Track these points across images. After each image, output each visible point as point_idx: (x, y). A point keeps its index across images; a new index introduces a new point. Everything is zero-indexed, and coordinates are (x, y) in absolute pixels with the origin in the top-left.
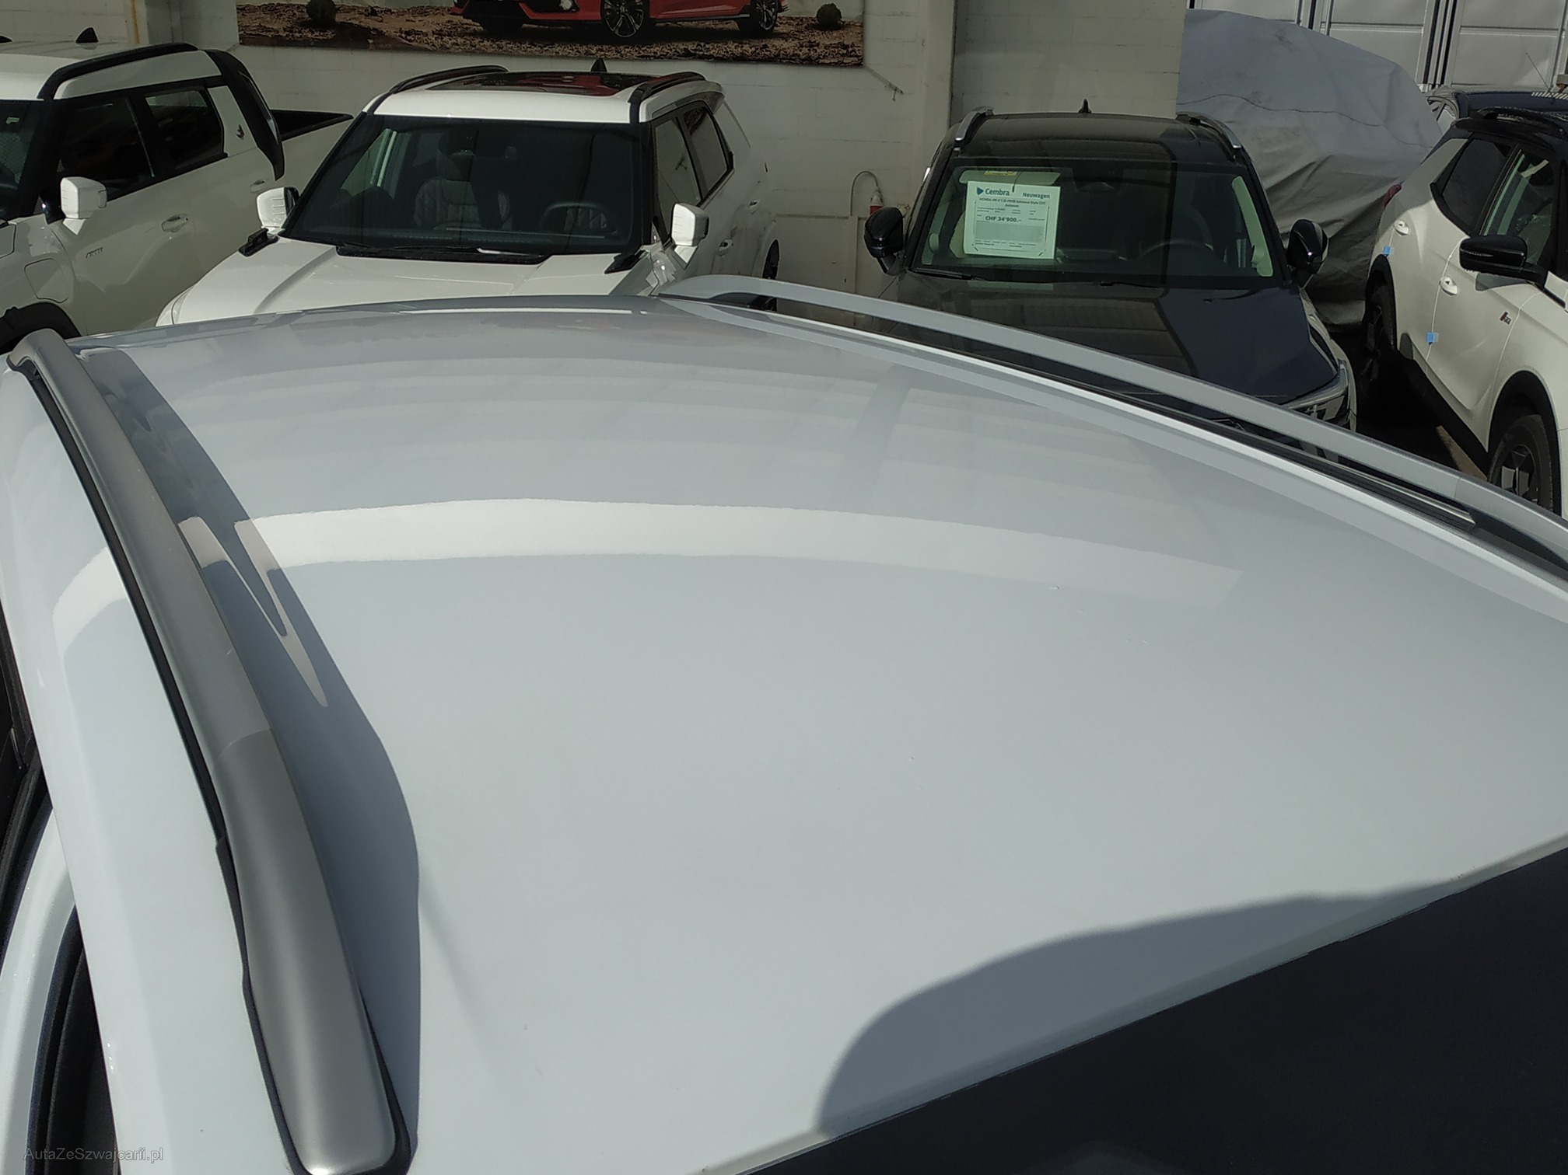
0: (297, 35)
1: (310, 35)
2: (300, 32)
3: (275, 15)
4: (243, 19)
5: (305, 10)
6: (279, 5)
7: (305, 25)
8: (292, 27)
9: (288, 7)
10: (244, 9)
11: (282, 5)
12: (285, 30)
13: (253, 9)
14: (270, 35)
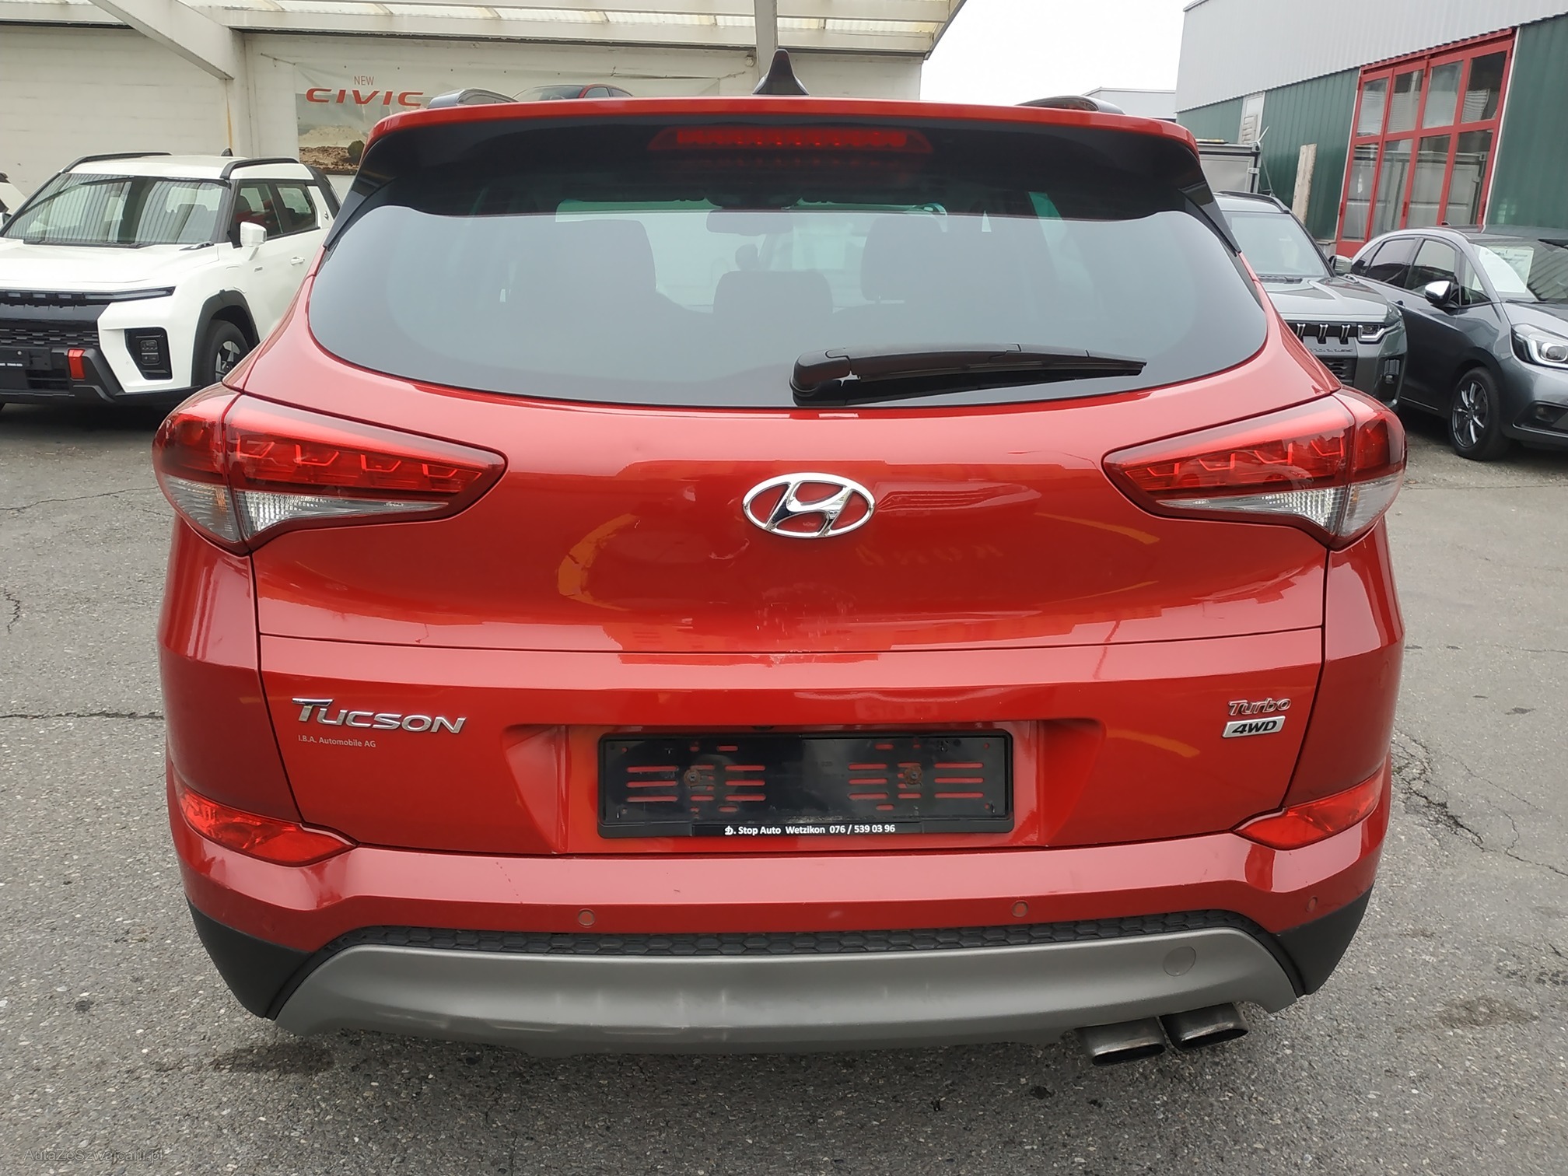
0: (341, 167)
1: (349, 167)
2: (343, 165)
3: (326, 154)
4: (304, 156)
5: (347, 151)
6: (328, 147)
7: (345, 160)
8: (337, 162)
9: (335, 148)
10: (304, 150)
11: (331, 148)
12: (332, 164)
13: (311, 150)
14: (322, 167)
